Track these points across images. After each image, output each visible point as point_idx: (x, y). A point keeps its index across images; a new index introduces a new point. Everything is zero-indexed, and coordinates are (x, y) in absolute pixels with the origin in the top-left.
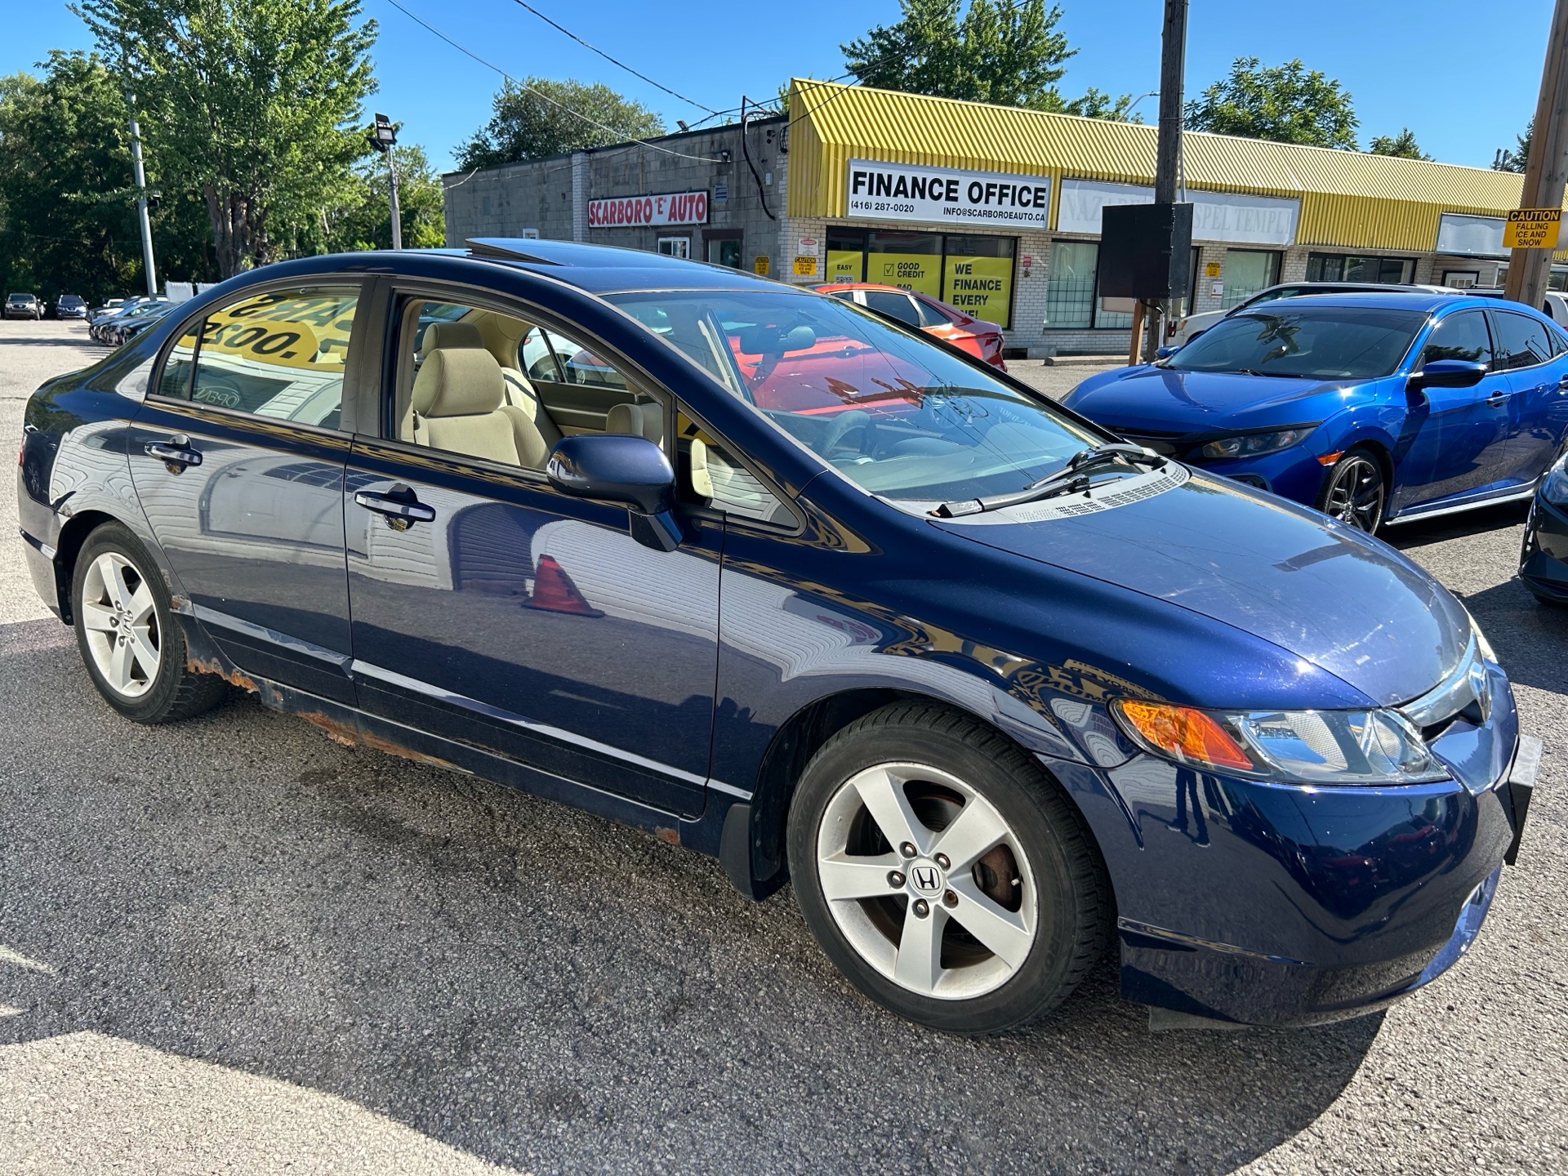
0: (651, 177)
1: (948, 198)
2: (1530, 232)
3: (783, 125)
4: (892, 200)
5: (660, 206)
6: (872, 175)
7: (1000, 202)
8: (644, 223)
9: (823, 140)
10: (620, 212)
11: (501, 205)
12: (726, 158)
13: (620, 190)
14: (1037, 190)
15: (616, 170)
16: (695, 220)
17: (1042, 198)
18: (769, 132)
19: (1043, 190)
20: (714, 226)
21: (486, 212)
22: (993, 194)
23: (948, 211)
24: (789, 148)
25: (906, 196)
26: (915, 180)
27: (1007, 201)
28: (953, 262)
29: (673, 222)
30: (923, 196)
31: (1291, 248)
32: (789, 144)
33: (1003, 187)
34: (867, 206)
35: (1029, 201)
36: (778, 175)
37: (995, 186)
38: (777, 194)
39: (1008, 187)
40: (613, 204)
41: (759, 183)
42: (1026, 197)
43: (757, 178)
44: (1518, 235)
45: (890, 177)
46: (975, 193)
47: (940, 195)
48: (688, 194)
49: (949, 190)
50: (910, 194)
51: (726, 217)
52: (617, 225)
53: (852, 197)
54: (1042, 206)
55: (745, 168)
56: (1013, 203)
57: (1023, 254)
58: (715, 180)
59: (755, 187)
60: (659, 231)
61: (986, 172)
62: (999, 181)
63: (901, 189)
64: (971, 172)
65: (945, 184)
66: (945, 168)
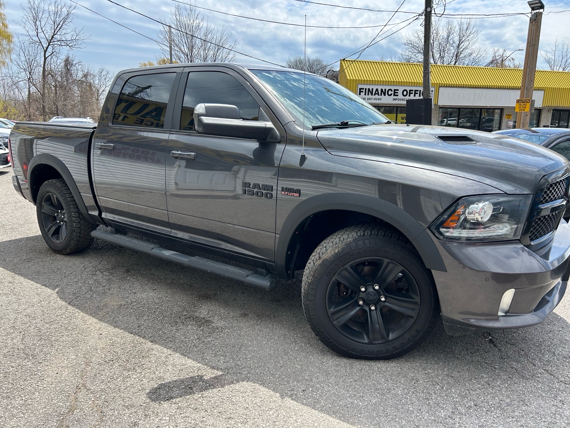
1: (394, 95)
2: (522, 106)
3: (338, 74)
4: (373, 97)
6: (366, 89)
7: (415, 96)
9: (348, 78)
18: (334, 76)
22: (412, 93)
23: (394, 99)
24: (339, 81)
25: (379, 95)
26: (382, 90)
27: (417, 95)
28: (400, 116)
30: (385, 95)
31: (544, 108)
32: (339, 80)
33: (415, 91)
34: (364, 99)
37: (412, 91)
39: (418, 91)
44: (519, 107)
45: (372, 89)
46: (405, 93)
47: (391, 94)
49: (395, 93)
56: (420, 96)
61: (409, 86)
62: (414, 88)
63: (377, 93)
64: (404, 86)
65: (393, 91)
66: (394, 85)
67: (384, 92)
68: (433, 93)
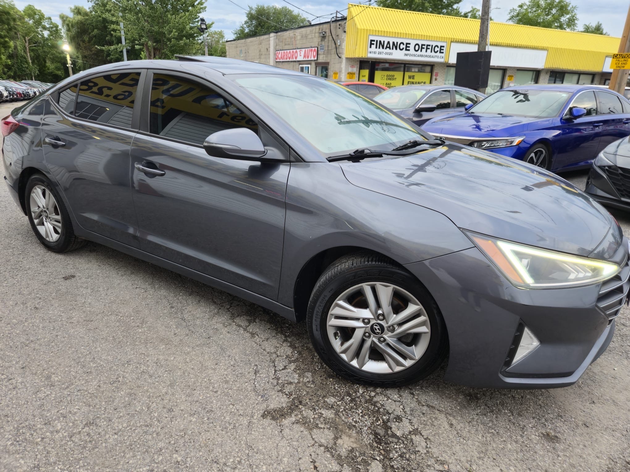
0: (298, 42)
1: (406, 50)
2: (621, 63)
3: (344, 22)
4: (384, 51)
5: (300, 53)
6: (377, 41)
7: (426, 51)
8: (294, 60)
9: (359, 27)
10: (287, 56)
11: (246, 53)
12: (324, 34)
13: (287, 47)
14: (441, 47)
15: (285, 39)
16: (313, 59)
17: (443, 50)
18: (340, 24)
19: (444, 47)
20: (319, 61)
21: (241, 56)
22: (424, 48)
23: (406, 55)
24: (347, 31)
25: (390, 49)
26: (394, 43)
27: (429, 51)
28: (407, 74)
29: (305, 59)
30: (396, 49)
31: (543, 70)
32: (346, 30)
33: (428, 45)
34: (375, 53)
35: (438, 51)
36: (342, 41)
37: (424, 45)
38: (342, 48)
39: (429, 45)
40: (284, 53)
41: (335, 44)
42: (436, 49)
43: (335, 42)
44: (616, 64)
45: (384, 42)
46: (417, 48)
47: (403, 49)
48: (310, 49)
49: (407, 47)
51: (323, 57)
52: (285, 60)
53: (369, 49)
54: (443, 53)
55: (331, 38)
56: (431, 52)
57: (435, 71)
58: (320, 43)
59: (334, 46)
60: (300, 62)
61: (421, 40)
62: (426, 43)
63: (388, 46)
64: (416, 39)
65: (405, 44)
66: (406, 38)
67: (395, 46)
68: (444, 48)
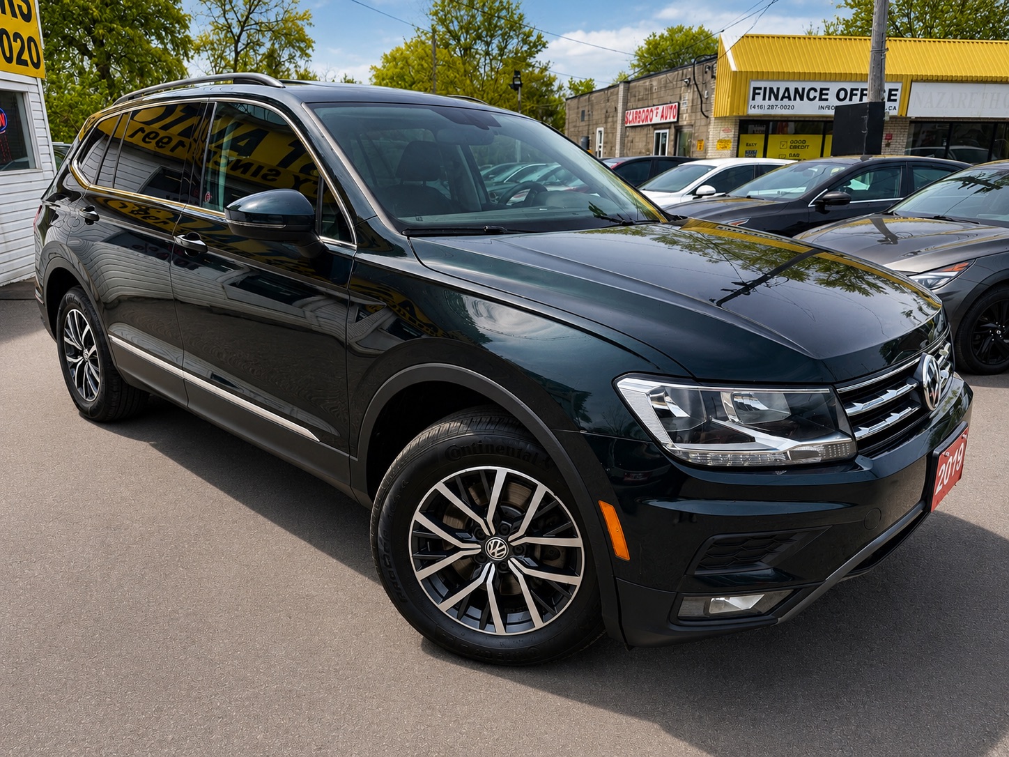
0: (654, 96)
1: (821, 99)
3: (715, 61)
4: (779, 103)
5: (657, 112)
6: (765, 89)
7: (860, 98)
8: (649, 123)
9: (733, 69)
10: (639, 117)
11: (589, 115)
12: (687, 82)
13: (640, 104)
14: (891, 90)
15: (639, 92)
16: (672, 120)
17: (895, 95)
18: (707, 66)
19: (896, 90)
20: (680, 123)
21: (583, 120)
22: (856, 95)
23: (820, 107)
24: (716, 75)
25: (790, 99)
26: (797, 90)
28: (829, 138)
29: (662, 121)
30: (802, 99)
32: (716, 72)
33: (863, 90)
34: (761, 107)
36: (711, 91)
37: (857, 90)
38: (710, 103)
40: (637, 112)
41: (701, 97)
43: (700, 93)
45: (778, 89)
46: (842, 95)
47: (815, 97)
48: (669, 105)
49: (821, 94)
50: (792, 98)
51: (686, 117)
52: (637, 124)
53: (752, 103)
54: (895, 100)
55: (696, 89)
57: (886, 132)
58: (682, 95)
59: (699, 99)
60: (656, 126)
61: (851, 81)
62: (860, 86)
63: (786, 95)
64: (840, 81)
65: (819, 90)
66: (820, 81)
68: (898, 93)
